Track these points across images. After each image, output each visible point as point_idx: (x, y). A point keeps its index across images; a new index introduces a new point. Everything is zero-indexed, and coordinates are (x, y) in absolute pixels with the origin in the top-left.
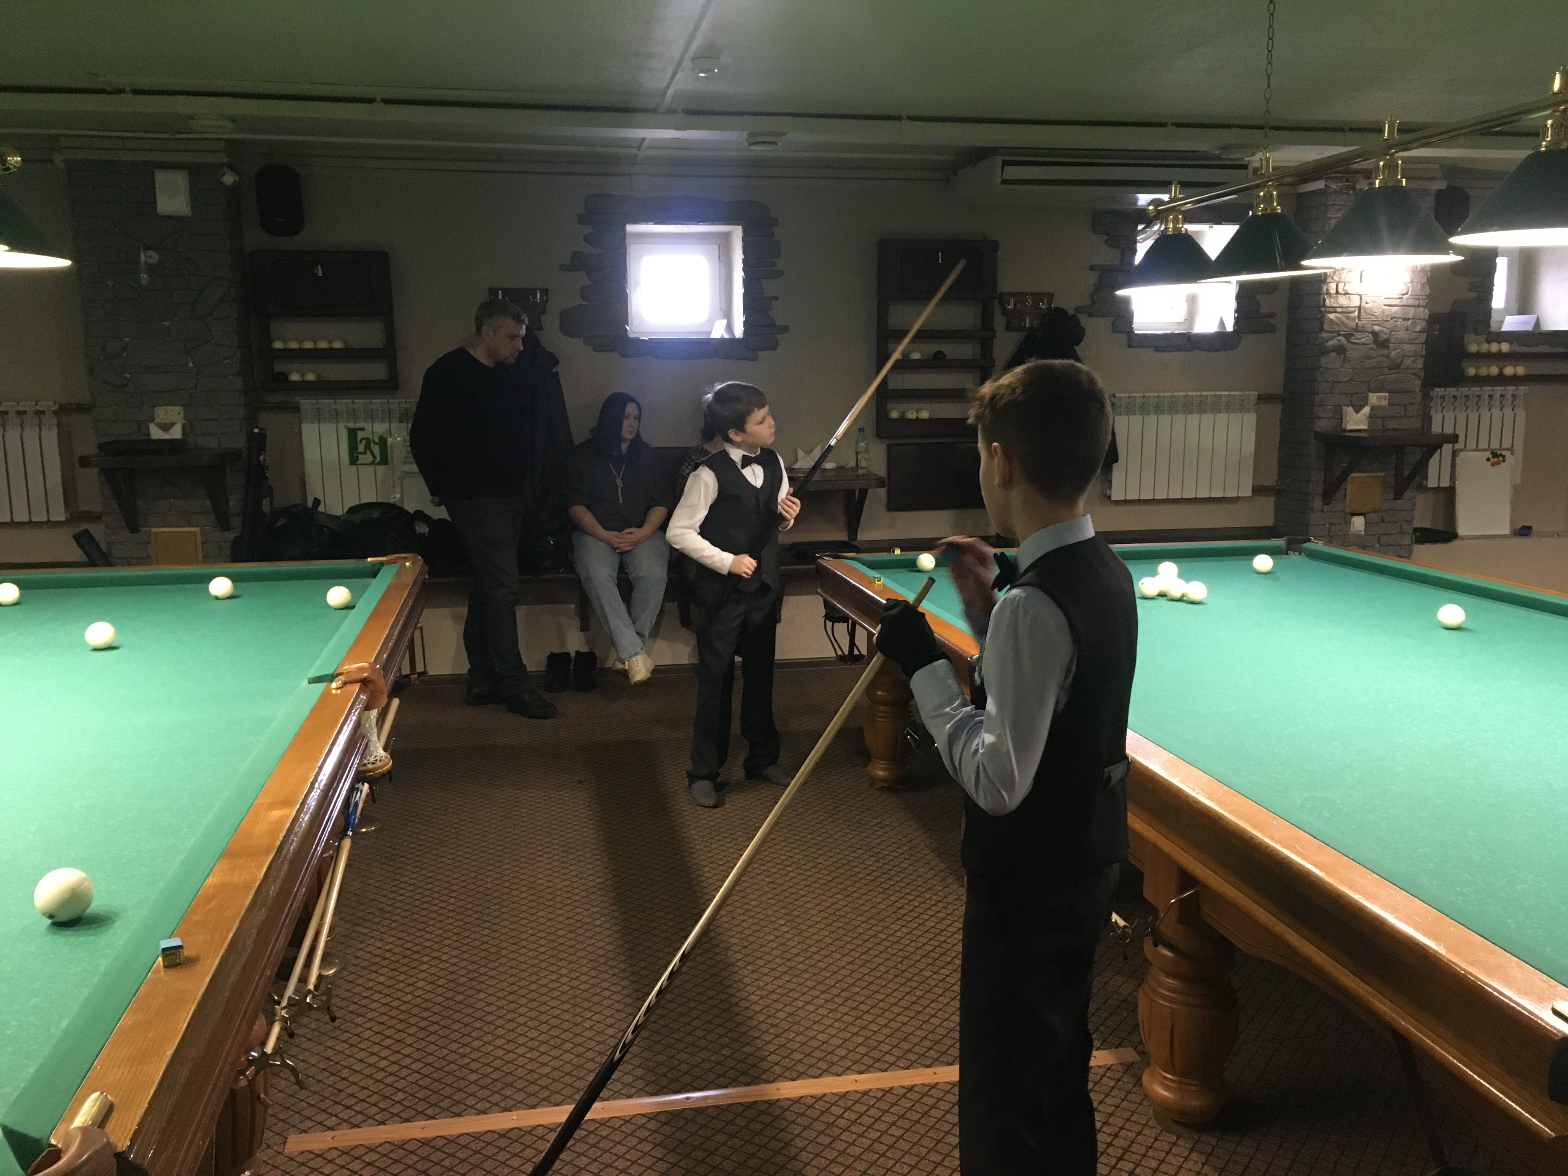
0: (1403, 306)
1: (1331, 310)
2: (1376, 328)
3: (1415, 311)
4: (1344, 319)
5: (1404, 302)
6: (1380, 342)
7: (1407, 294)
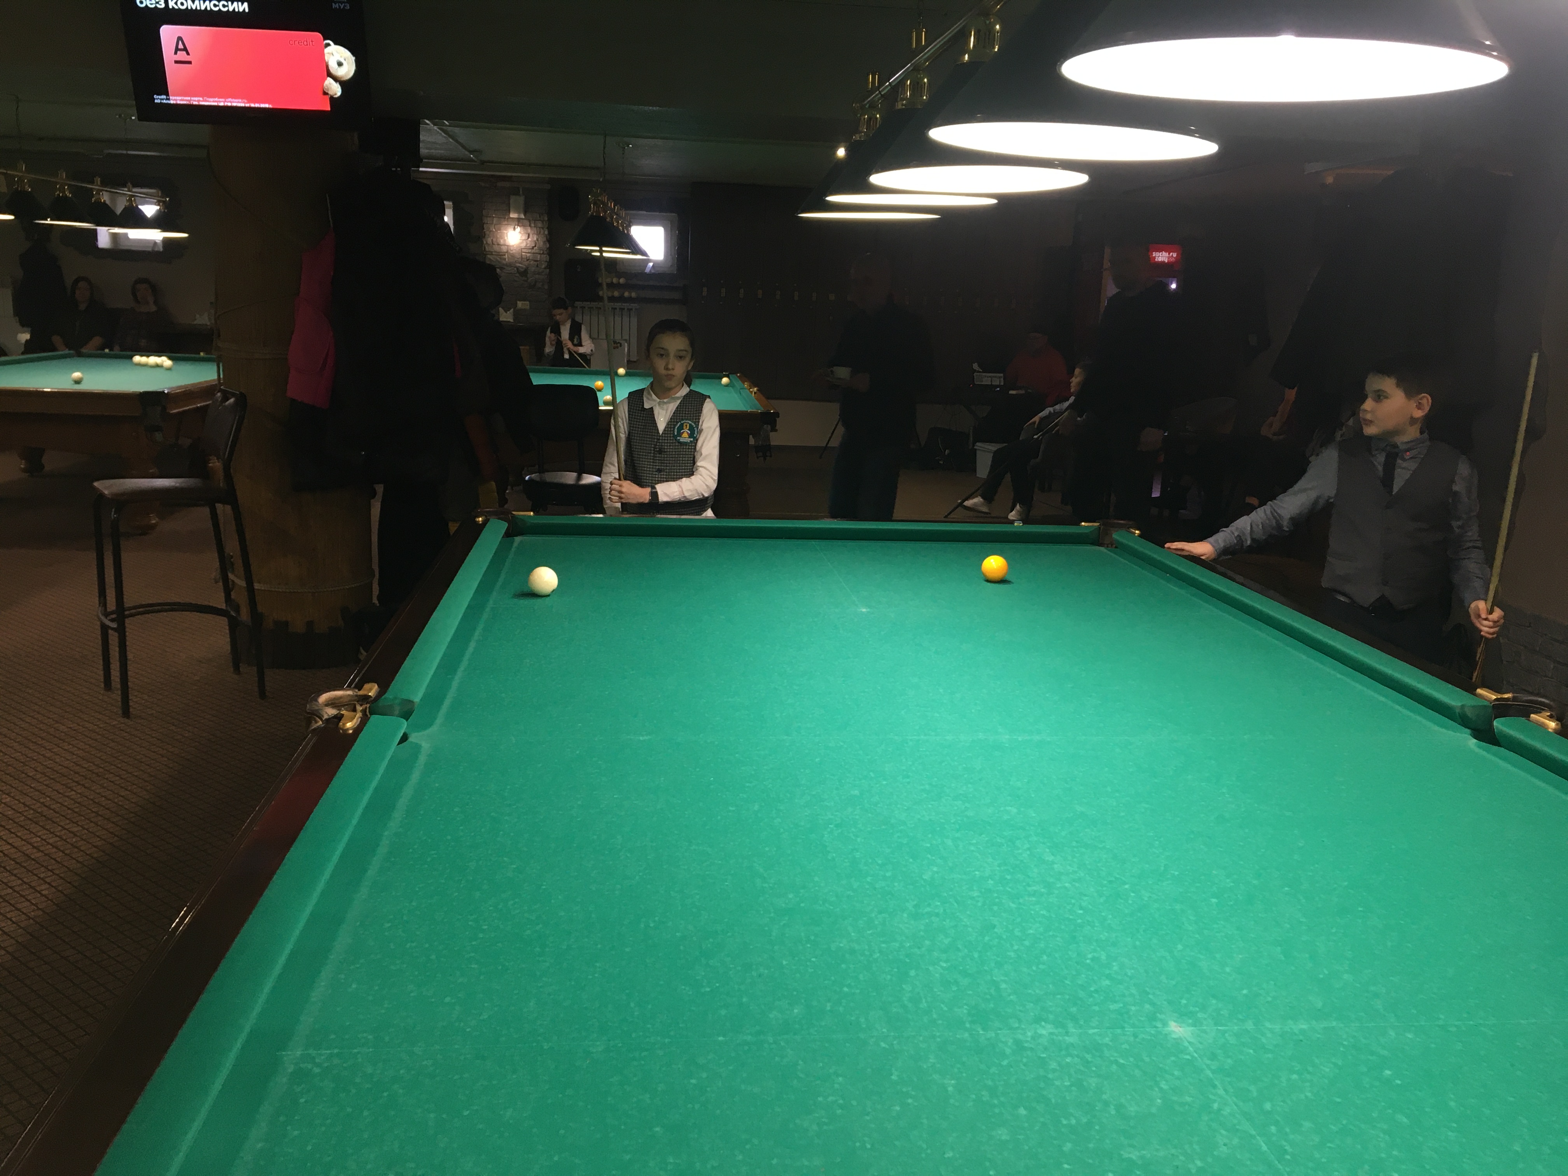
0: (534, 253)
1: (490, 253)
2: (518, 265)
3: (540, 257)
4: (498, 259)
5: (533, 251)
6: (524, 273)
7: (535, 246)
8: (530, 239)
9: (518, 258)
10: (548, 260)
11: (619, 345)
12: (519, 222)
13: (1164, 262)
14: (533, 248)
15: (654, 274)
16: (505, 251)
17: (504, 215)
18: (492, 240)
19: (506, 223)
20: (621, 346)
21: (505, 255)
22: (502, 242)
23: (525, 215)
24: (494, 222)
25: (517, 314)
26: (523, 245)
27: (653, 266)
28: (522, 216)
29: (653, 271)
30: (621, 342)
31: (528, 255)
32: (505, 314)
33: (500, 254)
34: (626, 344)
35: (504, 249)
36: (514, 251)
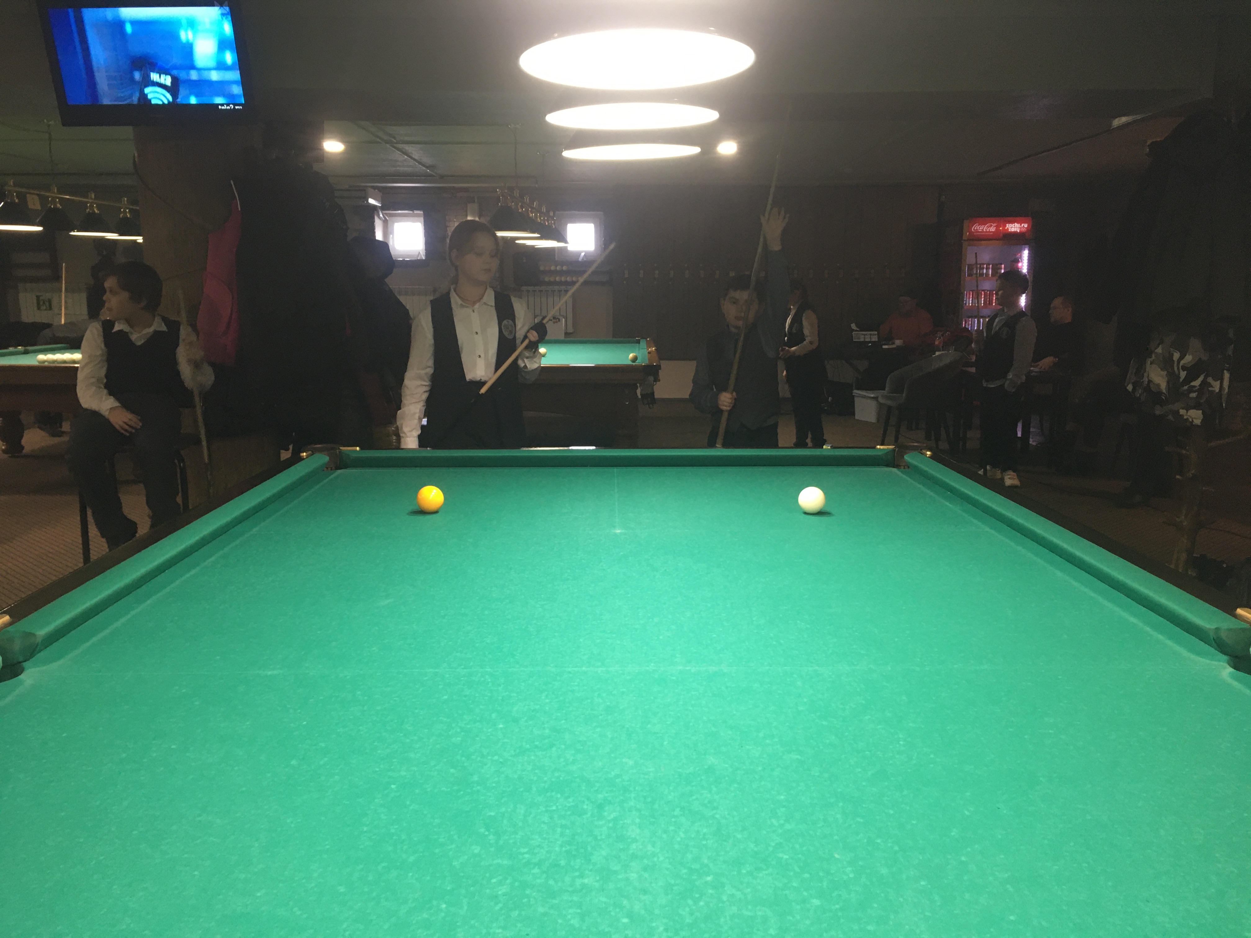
11: (558, 320)
13: (1017, 232)
15: (585, 262)
20: (559, 321)
27: (585, 255)
29: (585, 259)
30: (559, 317)
34: (564, 320)
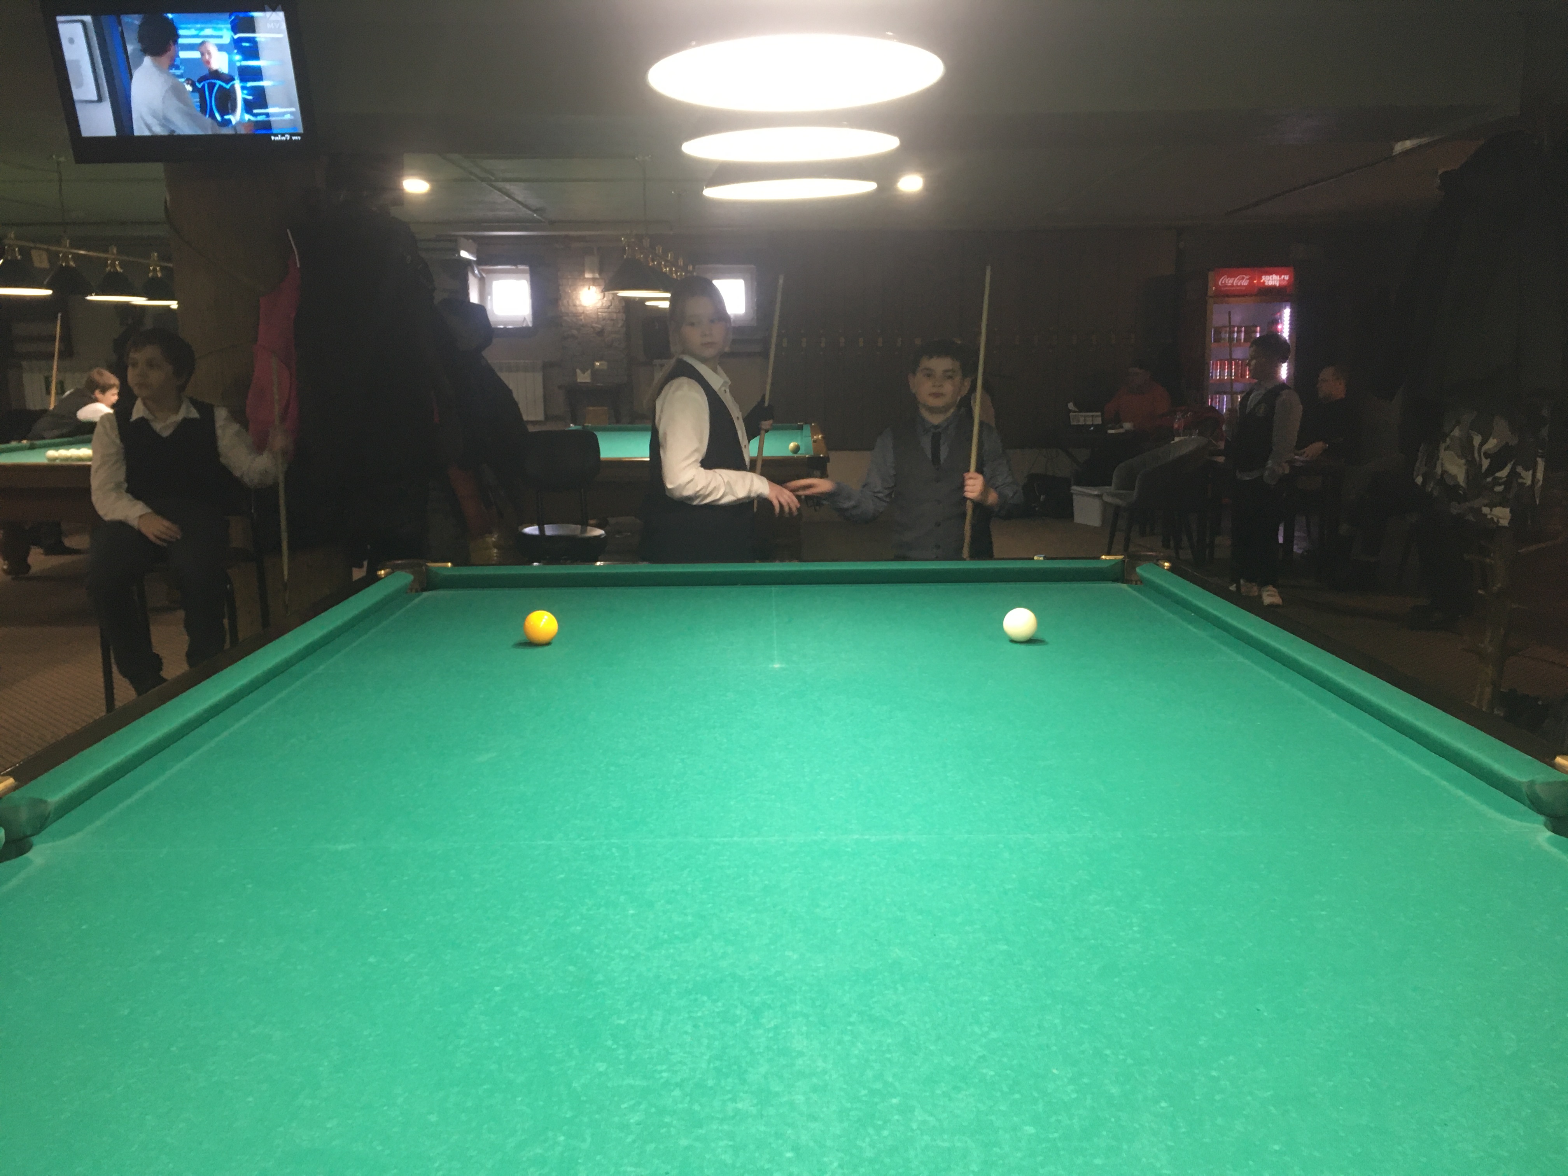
0: (610, 312)
1: (566, 315)
2: (594, 325)
3: (617, 315)
5: (610, 310)
6: (601, 333)
7: (611, 305)
8: (605, 299)
9: (594, 318)
10: (624, 319)
12: (594, 281)
13: (1275, 285)
14: (608, 307)
16: (581, 311)
17: (578, 277)
18: (568, 302)
19: (582, 283)
21: (581, 316)
22: (578, 303)
23: (600, 274)
24: (570, 284)
25: (595, 373)
26: (599, 305)
28: (597, 276)
31: (604, 314)
32: (582, 375)
33: (576, 315)
35: (580, 310)
36: (590, 312)
